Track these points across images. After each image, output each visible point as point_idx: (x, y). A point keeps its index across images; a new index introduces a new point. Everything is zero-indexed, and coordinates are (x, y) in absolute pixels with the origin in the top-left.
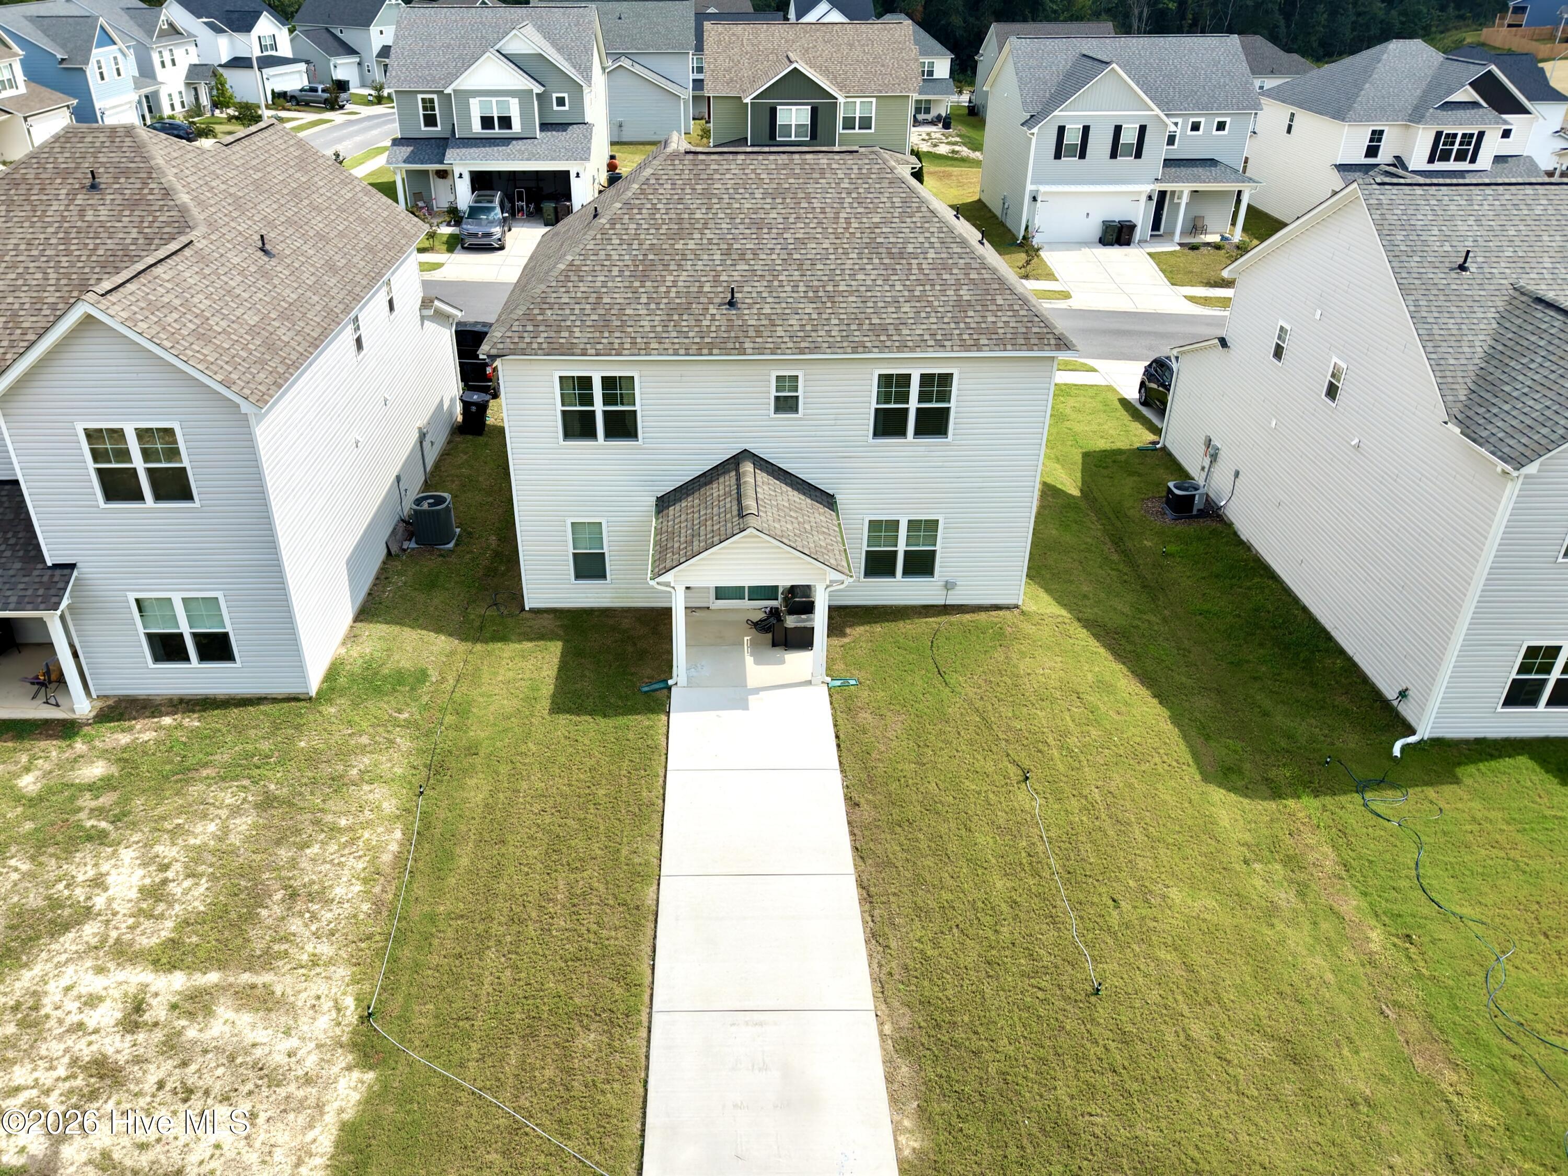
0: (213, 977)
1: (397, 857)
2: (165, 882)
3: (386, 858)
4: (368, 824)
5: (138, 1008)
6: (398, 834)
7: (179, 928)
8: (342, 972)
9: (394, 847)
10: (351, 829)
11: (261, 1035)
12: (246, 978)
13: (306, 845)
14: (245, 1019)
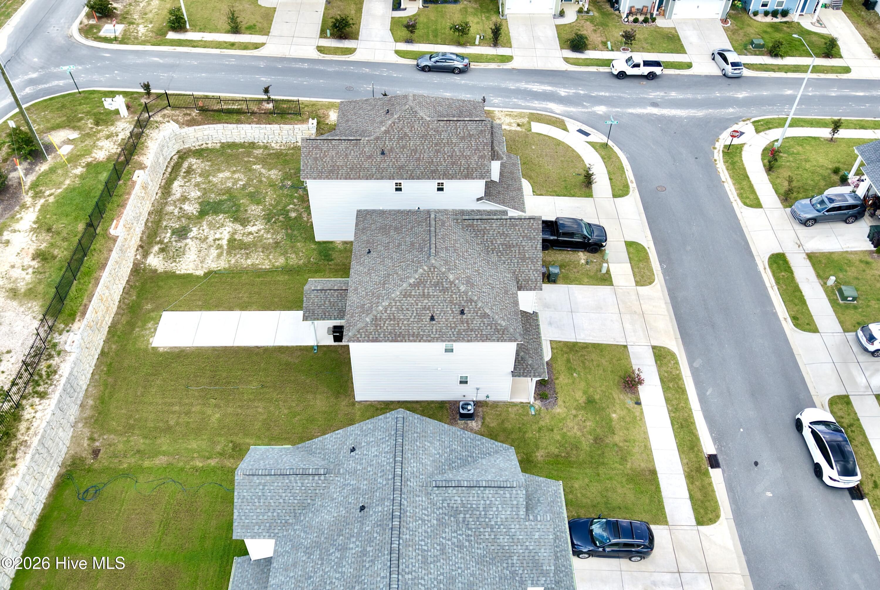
0: (225, 247)
1: (261, 269)
2: (253, 234)
3: (260, 266)
4: (270, 261)
5: (218, 240)
6: (268, 267)
7: (240, 240)
8: (227, 266)
9: (264, 267)
10: (268, 258)
11: (211, 257)
12: (225, 252)
13: (263, 252)
14: (215, 254)
